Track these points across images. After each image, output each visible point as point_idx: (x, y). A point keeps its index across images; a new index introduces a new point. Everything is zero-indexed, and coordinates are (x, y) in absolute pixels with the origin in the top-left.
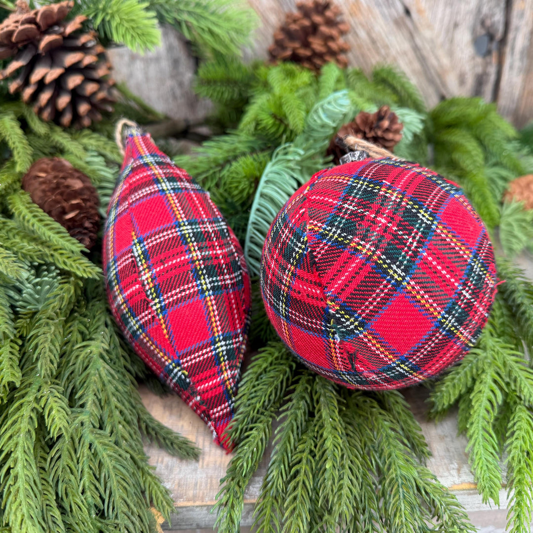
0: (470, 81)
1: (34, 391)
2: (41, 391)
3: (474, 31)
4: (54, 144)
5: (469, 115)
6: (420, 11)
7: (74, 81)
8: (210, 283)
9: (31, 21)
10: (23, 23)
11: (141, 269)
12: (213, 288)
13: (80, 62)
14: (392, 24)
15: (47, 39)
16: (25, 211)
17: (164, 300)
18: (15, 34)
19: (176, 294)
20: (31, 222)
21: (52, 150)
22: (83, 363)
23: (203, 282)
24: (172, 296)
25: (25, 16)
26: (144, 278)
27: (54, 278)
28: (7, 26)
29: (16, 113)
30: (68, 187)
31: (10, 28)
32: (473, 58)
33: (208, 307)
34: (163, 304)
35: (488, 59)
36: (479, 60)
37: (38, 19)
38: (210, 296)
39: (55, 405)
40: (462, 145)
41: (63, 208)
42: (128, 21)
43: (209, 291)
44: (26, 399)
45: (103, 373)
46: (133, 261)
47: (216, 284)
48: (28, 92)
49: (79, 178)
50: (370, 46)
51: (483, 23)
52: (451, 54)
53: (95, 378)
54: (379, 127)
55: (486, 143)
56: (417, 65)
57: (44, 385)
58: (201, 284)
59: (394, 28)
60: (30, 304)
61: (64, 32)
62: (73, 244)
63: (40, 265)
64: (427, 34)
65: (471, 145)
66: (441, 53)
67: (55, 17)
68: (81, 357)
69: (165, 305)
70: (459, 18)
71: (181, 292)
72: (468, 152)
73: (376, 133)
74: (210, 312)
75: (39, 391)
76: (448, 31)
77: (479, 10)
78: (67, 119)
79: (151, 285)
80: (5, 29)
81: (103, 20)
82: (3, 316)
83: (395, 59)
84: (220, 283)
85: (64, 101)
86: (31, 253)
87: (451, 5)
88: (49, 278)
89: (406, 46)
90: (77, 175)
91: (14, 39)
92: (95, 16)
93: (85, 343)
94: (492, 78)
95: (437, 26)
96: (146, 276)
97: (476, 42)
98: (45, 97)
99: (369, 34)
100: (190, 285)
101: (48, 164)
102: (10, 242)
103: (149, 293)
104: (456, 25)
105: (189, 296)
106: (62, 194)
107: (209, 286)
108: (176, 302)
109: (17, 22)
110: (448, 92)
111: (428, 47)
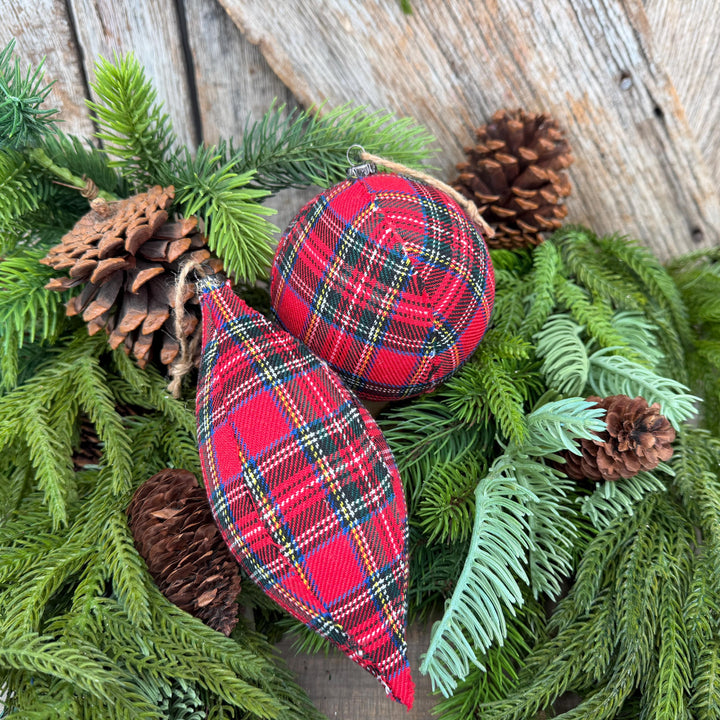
6: (677, 112)
8: (353, 509)
9: (118, 249)
11: (260, 504)
12: (358, 515)
14: (632, 129)
15: (142, 277)
17: (298, 544)
18: (96, 272)
19: (312, 534)
23: (344, 510)
24: (307, 537)
26: (266, 516)
28: (82, 254)
31: (86, 261)
33: (356, 541)
34: (297, 549)
37: (128, 244)
38: (355, 527)
43: (353, 520)
46: (247, 495)
47: (361, 508)
50: (599, 161)
58: (342, 514)
59: (637, 138)
61: (166, 257)
64: (684, 144)
69: (300, 549)
71: (317, 530)
74: (359, 547)
79: (277, 526)
80: (81, 262)
83: (632, 180)
84: (365, 505)
89: (651, 161)
91: (92, 280)
95: (697, 126)
96: (268, 514)
98: (142, 349)
99: (597, 146)
100: (328, 519)
103: (276, 536)
105: (329, 534)
107: (352, 513)
108: (313, 544)
110: (706, 224)
111: (684, 162)
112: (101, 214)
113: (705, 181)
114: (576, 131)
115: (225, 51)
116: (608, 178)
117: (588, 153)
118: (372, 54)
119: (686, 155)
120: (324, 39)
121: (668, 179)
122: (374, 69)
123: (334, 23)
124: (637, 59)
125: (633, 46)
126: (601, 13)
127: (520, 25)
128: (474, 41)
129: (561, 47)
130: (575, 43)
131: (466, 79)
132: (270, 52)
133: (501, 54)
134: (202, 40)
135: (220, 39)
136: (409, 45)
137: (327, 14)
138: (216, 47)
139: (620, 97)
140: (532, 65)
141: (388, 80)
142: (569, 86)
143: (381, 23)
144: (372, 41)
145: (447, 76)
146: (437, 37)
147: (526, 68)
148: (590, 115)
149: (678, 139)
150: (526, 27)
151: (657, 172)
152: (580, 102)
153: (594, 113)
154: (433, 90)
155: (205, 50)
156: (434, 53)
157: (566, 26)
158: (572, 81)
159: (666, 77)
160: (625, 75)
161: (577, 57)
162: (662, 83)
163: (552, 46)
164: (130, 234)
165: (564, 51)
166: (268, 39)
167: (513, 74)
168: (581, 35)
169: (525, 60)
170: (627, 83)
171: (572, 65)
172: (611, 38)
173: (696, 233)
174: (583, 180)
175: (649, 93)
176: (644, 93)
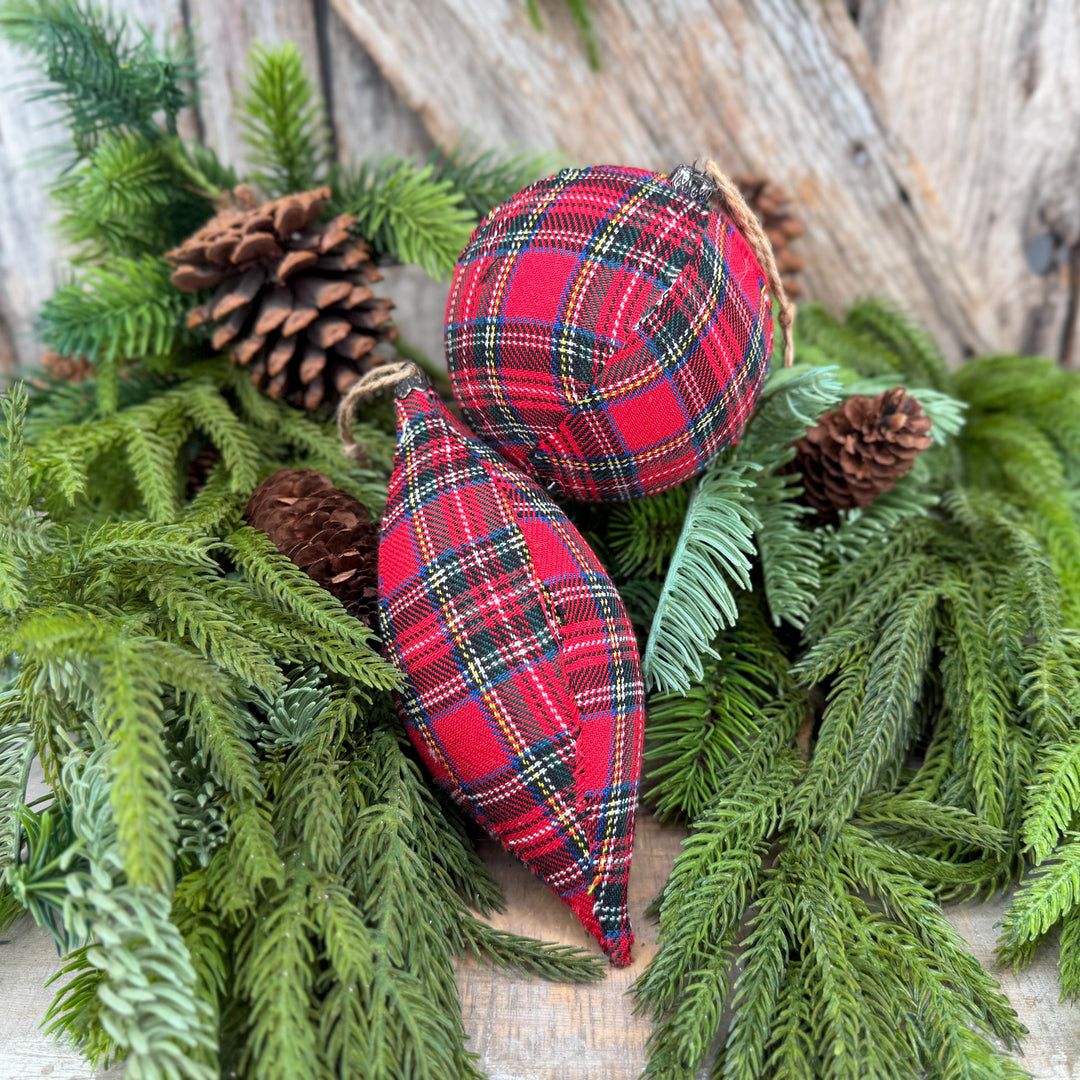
0: (1018, 319)
1: (300, 893)
2: (312, 895)
3: (1025, 230)
4: (288, 440)
5: (1032, 390)
6: (927, 195)
7: (334, 333)
9: (265, 226)
10: (251, 230)
13: (346, 298)
14: (875, 217)
15: (292, 259)
16: (265, 567)
18: (238, 249)
20: (277, 588)
21: (283, 451)
22: (375, 845)
25: (252, 219)
27: (319, 687)
28: (221, 234)
29: (216, 382)
30: (336, 525)
31: (228, 238)
32: (1023, 277)
35: (1053, 279)
36: (1035, 281)
37: (278, 223)
39: (339, 921)
40: (1022, 448)
41: (328, 564)
42: (427, 227)
44: (285, 909)
45: (407, 865)
48: (248, 348)
49: (349, 509)
50: (835, 256)
51: (1042, 215)
52: (982, 271)
53: (395, 874)
54: (888, 426)
55: (1066, 443)
56: (921, 293)
57: (317, 884)
59: (880, 226)
60: (279, 734)
61: (320, 246)
62: (355, 627)
63: (294, 665)
64: (940, 235)
65: (1039, 449)
66: (965, 269)
67: (304, 219)
68: (369, 832)
70: (999, 207)
72: (1035, 461)
73: (883, 436)
75: (308, 892)
76: (976, 228)
77: (1035, 191)
78: (314, 397)
80: (219, 241)
81: (382, 227)
82: (241, 759)
83: (880, 281)
85: (312, 366)
86: (281, 645)
87: (984, 182)
88: (313, 687)
89: (902, 257)
90: (348, 503)
91: (234, 258)
92: (368, 218)
93: (375, 808)
94: (1061, 314)
95: (957, 220)
97: (1028, 246)
98: (280, 358)
99: (832, 235)
101: (294, 481)
102: (245, 623)
104: (992, 219)
106: (325, 538)
109: (237, 226)
110: (981, 341)
111: (943, 258)
113: (973, 284)
114: (804, 216)
115: (378, 126)
117: (822, 247)
118: (555, 120)
119: (944, 250)
120: (499, 104)
121: (926, 282)
122: (558, 139)
123: (509, 82)
124: (870, 128)
125: (864, 113)
126: (823, 75)
127: (729, 86)
128: (675, 105)
129: (779, 112)
130: (796, 107)
132: (434, 121)
133: (709, 121)
134: (351, 114)
135: (373, 112)
136: (599, 110)
137: (502, 73)
138: (366, 123)
139: (856, 174)
140: (746, 134)
142: (792, 161)
143: (565, 83)
144: (554, 105)
146: (632, 100)
147: (739, 138)
148: (821, 197)
149: (932, 230)
151: (910, 271)
152: (806, 181)
153: (826, 196)
155: (354, 126)
156: (628, 119)
157: (783, 88)
158: (795, 155)
159: (908, 151)
160: (858, 148)
161: (799, 124)
162: (904, 158)
163: (768, 112)
164: (280, 214)
165: (783, 118)
166: (432, 103)
167: (722, 145)
169: (737, 127)
170: (861, 158)
171: (793, 134)
172: (837, 103)
173: (968, 352)
174: (816, 281)
175: (891, 172)
176: (882, 170)
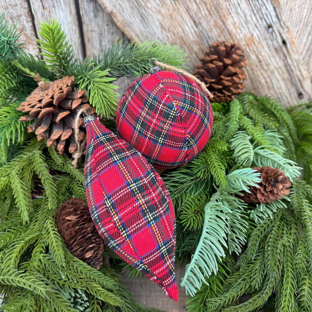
8: (152, 216)
9: (50, 104)
10: (46, 105)
11: (112, 214)
12: (154, 219)
14: (273, 50)
17: (128, 231)
18: (41, 114)
19: (135, 227)
24: (132, 228)
26: (115, 219)
28: (35, 106)
31: (36, 109)
33: (153, 230)
34: (128, 233)
37: (55, 102)
38: (153, 224)
43: (152, 221)
46: (106, 210)
47: (155, 216)
50: (258, 64)
58: (147, 218)
59: (275, 54)
64: (295, 56)
69: (129, 234)
71: (137, 225)
74: (155, 233)
79: (120, 223)
84: (157, 215)
100: (141, 220)
103: (119, 228)
105: (142, 227)
107: (152, 218)
108: (135, 231)
110: (305, 91)
111: (295, 64)
112: (43, 88)
113: (305, 73)
114: (248, 51)
115: (96, 16)
116: (262, 71)
117: (254, 60)
118: (160, 17)
119: (296, 61)
120: (139, 11)
121: (288, 72)
122: (161, 24)
123: (143, 4)
124: (275, 19)
125: (273, 14)
127: (224, 5)
128: (204, 12)
129: (242, 14)
130: (248, 13)
131: (201, 28)
132: (115, 17)
133: (216, 17)
134: (86, 12)
135: (94, 11)
136: (176, 14)
138: (92, 14)
139: (268, 36)
140: (229, 22)
141: (167, 29)
142: (245, 31)
143: (164, 4)
144: (160, 12)
145: (192, 27)
146: (188, 10)
147: (227, 24)
148: (254, 44)
149: (293, 54)
150: (227, 5)
151: (283, 68)
152: (250, 38)
153: (256, 43)
154: (186, 33)
155: (87, 16)
156: (186, 17)
157: (244, 5)
158: (247, 29)
159: (288, 27)
160: (270, 26)
161: (249, 18)
162: (286, 30)
163: (238, 14)
164: (55, 97)
165: (243, 16)
166: (114, 11)
167: (221, 26)
168: (251, 9)
169: (226, 20)
170: (270, 30)
171: (247, 22)
172: (264, 10)
173: (300, 95)
174: (251, 72)
175: (280, 34)
176: (278, 34)
